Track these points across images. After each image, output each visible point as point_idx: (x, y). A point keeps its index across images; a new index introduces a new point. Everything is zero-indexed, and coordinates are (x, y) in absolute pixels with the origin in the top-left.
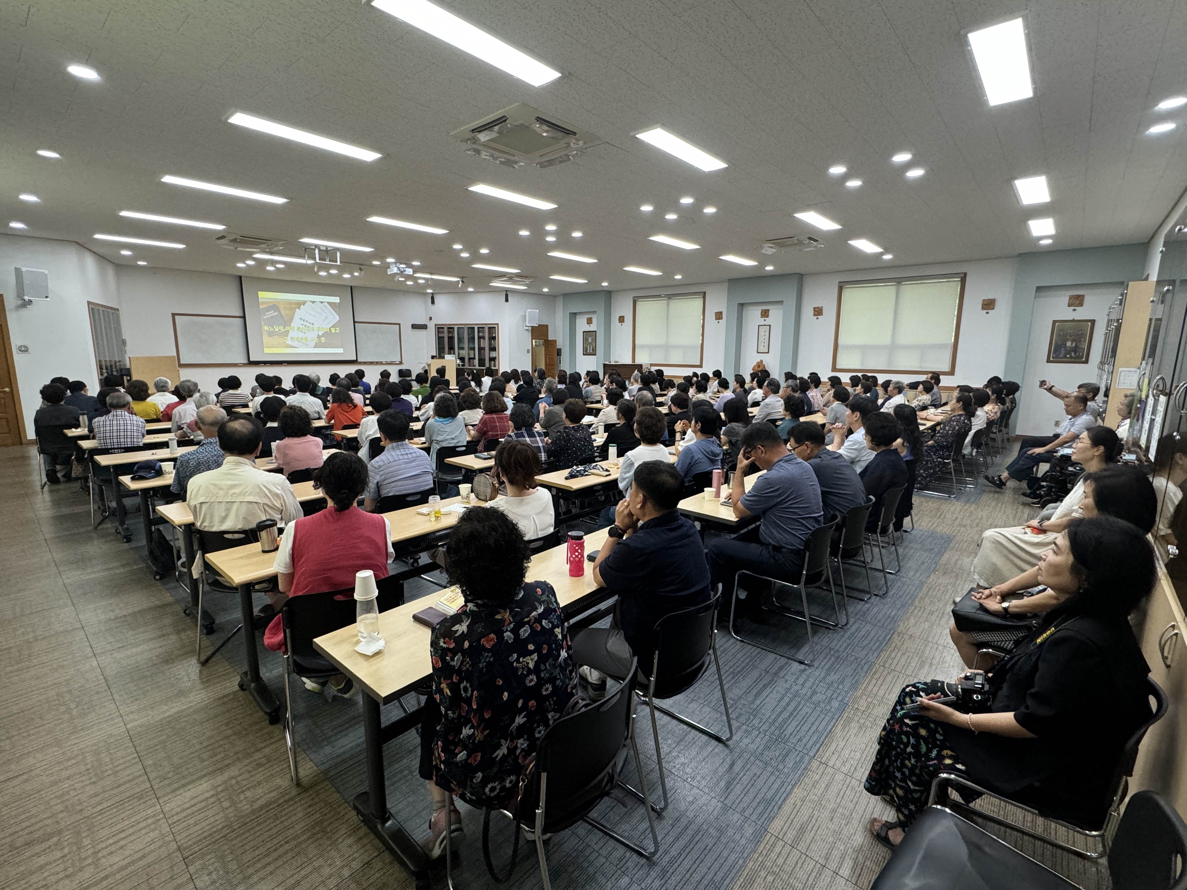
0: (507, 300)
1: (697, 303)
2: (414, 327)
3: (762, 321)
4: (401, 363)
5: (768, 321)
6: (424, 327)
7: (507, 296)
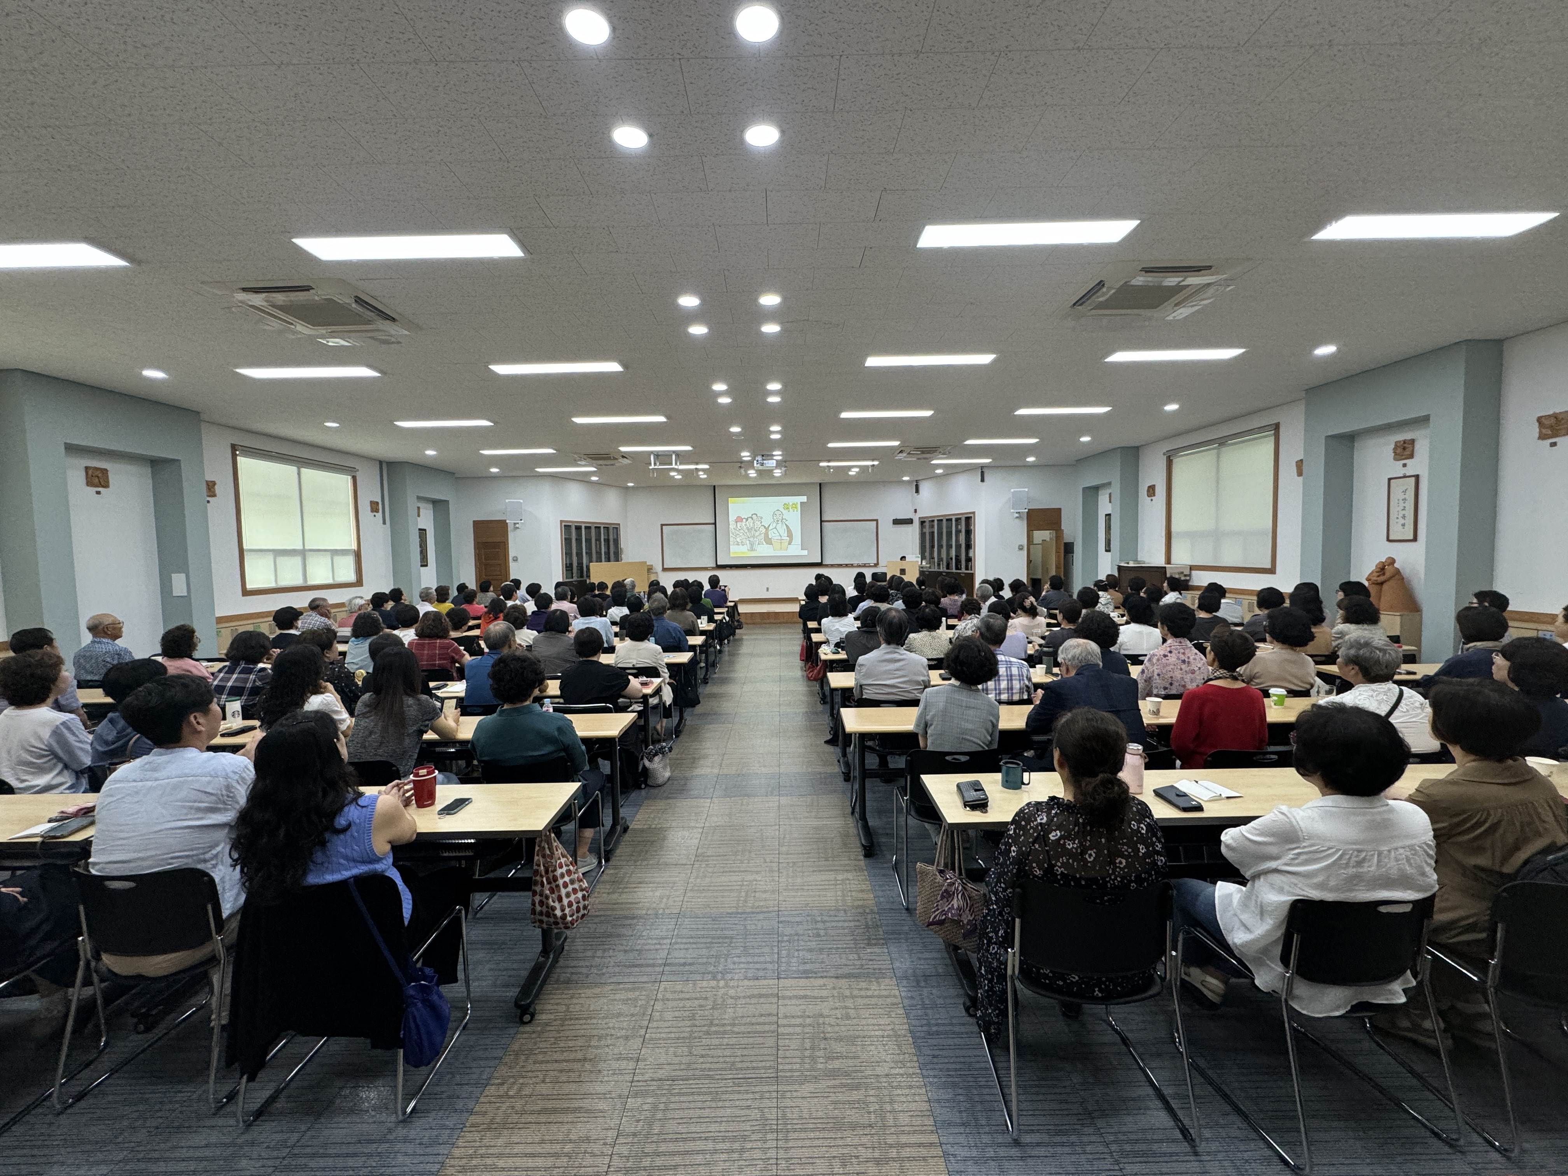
0: (983, 480)
1: (1266, 448)
2: (897, 522)
3: (1397, 469)
4: (876, 565)
5: (1415, 466)
6: (910, 521)
7: (982, 474)
